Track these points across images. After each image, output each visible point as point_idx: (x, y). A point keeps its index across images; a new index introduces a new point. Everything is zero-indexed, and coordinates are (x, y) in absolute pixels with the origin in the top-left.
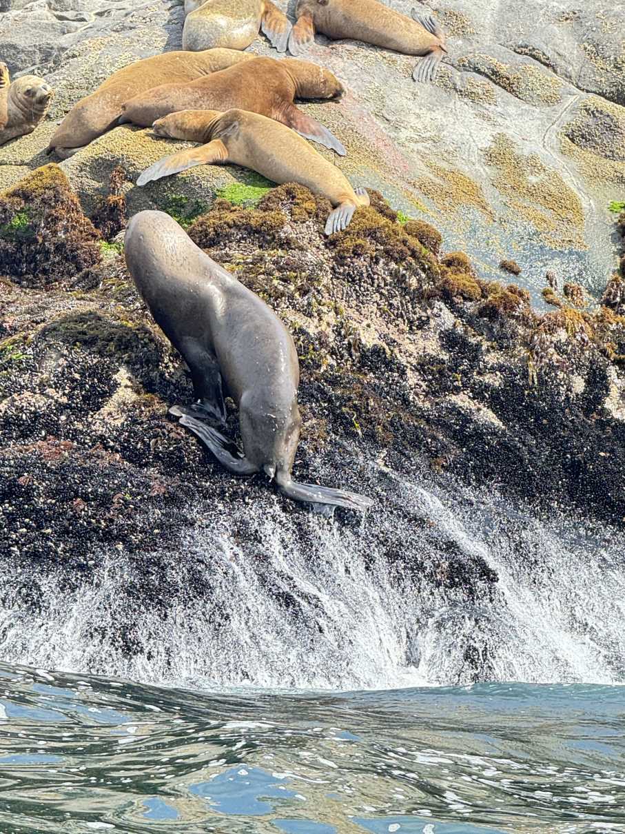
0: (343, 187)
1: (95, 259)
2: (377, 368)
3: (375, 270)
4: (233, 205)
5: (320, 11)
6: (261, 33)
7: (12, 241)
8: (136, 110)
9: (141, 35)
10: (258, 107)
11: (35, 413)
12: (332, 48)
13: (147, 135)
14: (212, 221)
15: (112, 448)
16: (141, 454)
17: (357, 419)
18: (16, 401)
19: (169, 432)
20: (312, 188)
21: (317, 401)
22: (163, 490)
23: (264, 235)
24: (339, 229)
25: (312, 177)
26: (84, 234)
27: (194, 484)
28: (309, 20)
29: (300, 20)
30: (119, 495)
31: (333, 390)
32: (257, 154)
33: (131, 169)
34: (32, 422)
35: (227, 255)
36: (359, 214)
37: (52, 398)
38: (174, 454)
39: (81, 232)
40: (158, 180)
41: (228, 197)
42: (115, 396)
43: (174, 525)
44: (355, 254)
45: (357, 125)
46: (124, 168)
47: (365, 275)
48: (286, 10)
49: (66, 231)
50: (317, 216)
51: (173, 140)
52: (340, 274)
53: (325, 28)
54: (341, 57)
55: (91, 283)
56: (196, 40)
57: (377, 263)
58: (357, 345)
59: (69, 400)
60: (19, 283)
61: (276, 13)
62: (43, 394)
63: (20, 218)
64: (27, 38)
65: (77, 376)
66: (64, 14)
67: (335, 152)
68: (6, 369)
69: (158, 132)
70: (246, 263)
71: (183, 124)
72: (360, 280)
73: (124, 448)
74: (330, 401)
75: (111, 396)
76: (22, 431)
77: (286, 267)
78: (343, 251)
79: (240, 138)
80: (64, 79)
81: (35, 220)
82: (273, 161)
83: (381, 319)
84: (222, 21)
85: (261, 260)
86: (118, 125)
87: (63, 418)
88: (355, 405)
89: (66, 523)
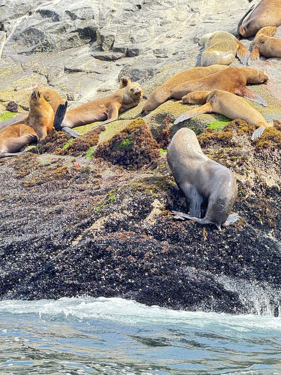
0: (260, 119)
1: (157, 156)
2: (274, 195)
3: (273, 154)
4: (213, 130)
5: (262, 47)
6: (236, 57)
7: (123, 151)
8: (175, 93)
9: (187, 61)
10: (229, 88)
11: (118, 221)
12: (267, 62)
13: (180, 103)
14: (202, 137)
15: (150, 234)
16: (161, 236)
17: (261, 217)
18: (111, 216)
19: (173, 226)
20: (247, 121)
21: (243, 210)
22: (167, 250)
23: (224, 142)
24: (257, 137)
25: (247, 116)
26: (153, 146)
27: (183, 247)
28: (258, 50)
29: (254, 50)
30: (147, 253)
31: (251, 205)
32: (224, 108)
33: (172, 118)
34: (118, 225)
35: (208, 151)
36: (267, 130)
37: (126, 214)
38: (175, 235)
39: (152, 145)
40: (183, 121)
41: (211, 127)
42: (152, 212)
43: (170, 264)
44: (264, 148)
45: (274, 93)
46: (169, 117)
47: (269, 156)
48: (249, 47)
49: (145, 145)
50: (248, 132)
51: (191, 104)
52: (257, 156)
53: (264, 53)
54: (270, 65)
55: (154, 166)
56: (206, 62)
57: (274, 151)
58: (265, 186)
59: (133, 215)
60: (126, 168)
61: (243, 49)
62: (123, 213)
63: (126, 141)
64: (143, 66)
65: (136, 205)
66: (160, 55)
67: (263, 105)
68: (108, 203)
69: (184, 102)
70: (215, 154)
71: (194, 97)
72: (266, 158)
73: (155, 234)
74: (249, 210)
75: (150, 212)
76: (113, 229)
77: (233, 154)
78: (258, 146)
79: (217, 102)
80: (153, 82)
81: (132, 142)
82: (230, 110)
83: (276, 175)
84: (218, 53)
85: (222, 152)
86: (169, 100)
87: (131, 222)
88: (260, 211)
89: (125, 266)
